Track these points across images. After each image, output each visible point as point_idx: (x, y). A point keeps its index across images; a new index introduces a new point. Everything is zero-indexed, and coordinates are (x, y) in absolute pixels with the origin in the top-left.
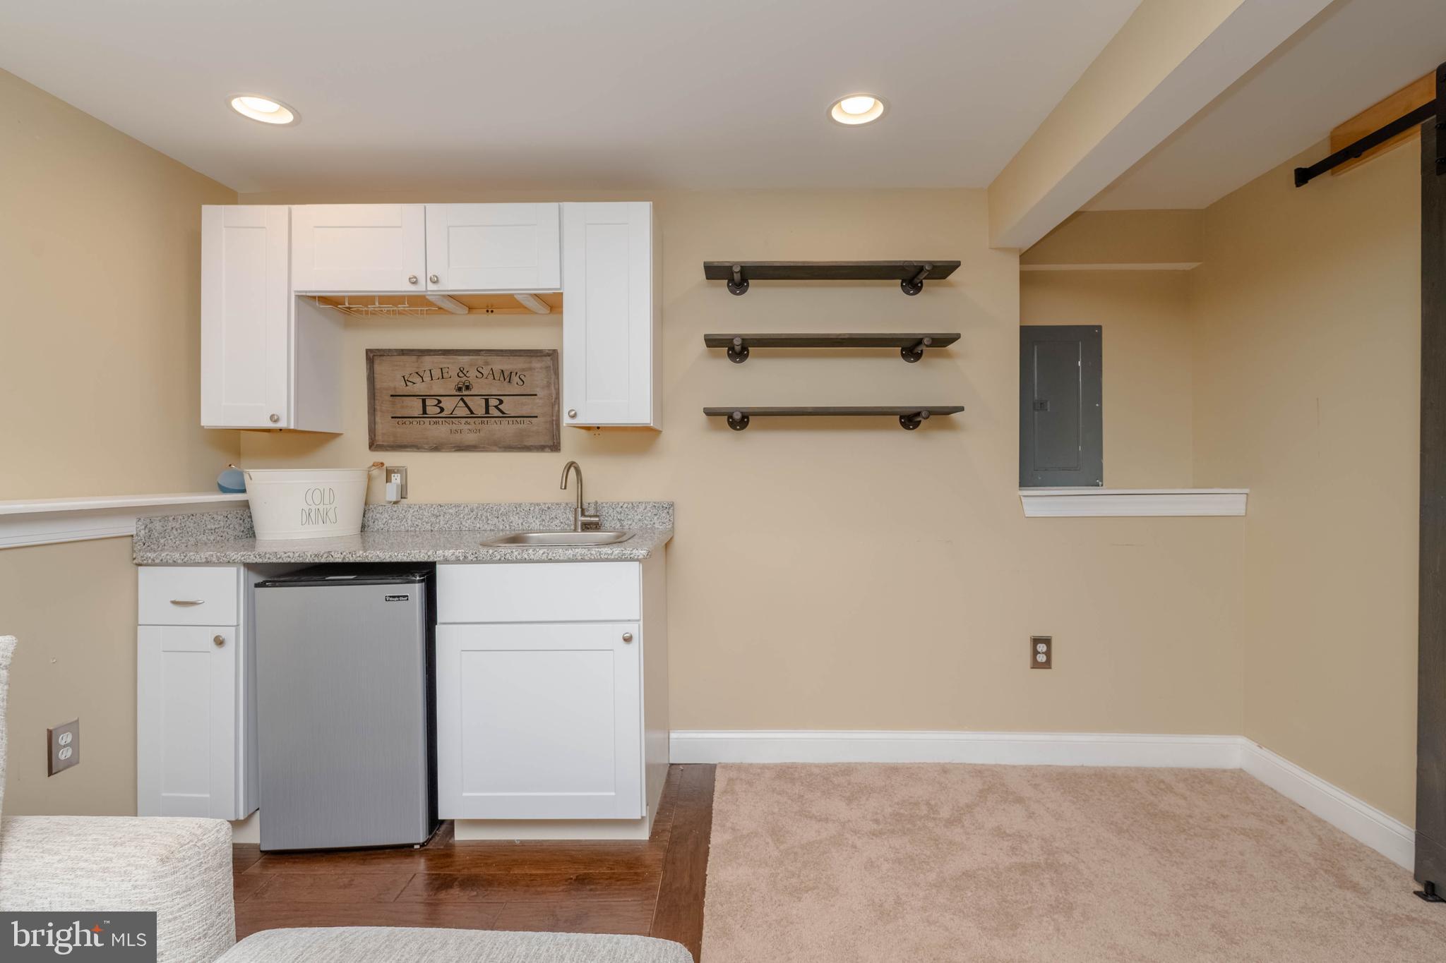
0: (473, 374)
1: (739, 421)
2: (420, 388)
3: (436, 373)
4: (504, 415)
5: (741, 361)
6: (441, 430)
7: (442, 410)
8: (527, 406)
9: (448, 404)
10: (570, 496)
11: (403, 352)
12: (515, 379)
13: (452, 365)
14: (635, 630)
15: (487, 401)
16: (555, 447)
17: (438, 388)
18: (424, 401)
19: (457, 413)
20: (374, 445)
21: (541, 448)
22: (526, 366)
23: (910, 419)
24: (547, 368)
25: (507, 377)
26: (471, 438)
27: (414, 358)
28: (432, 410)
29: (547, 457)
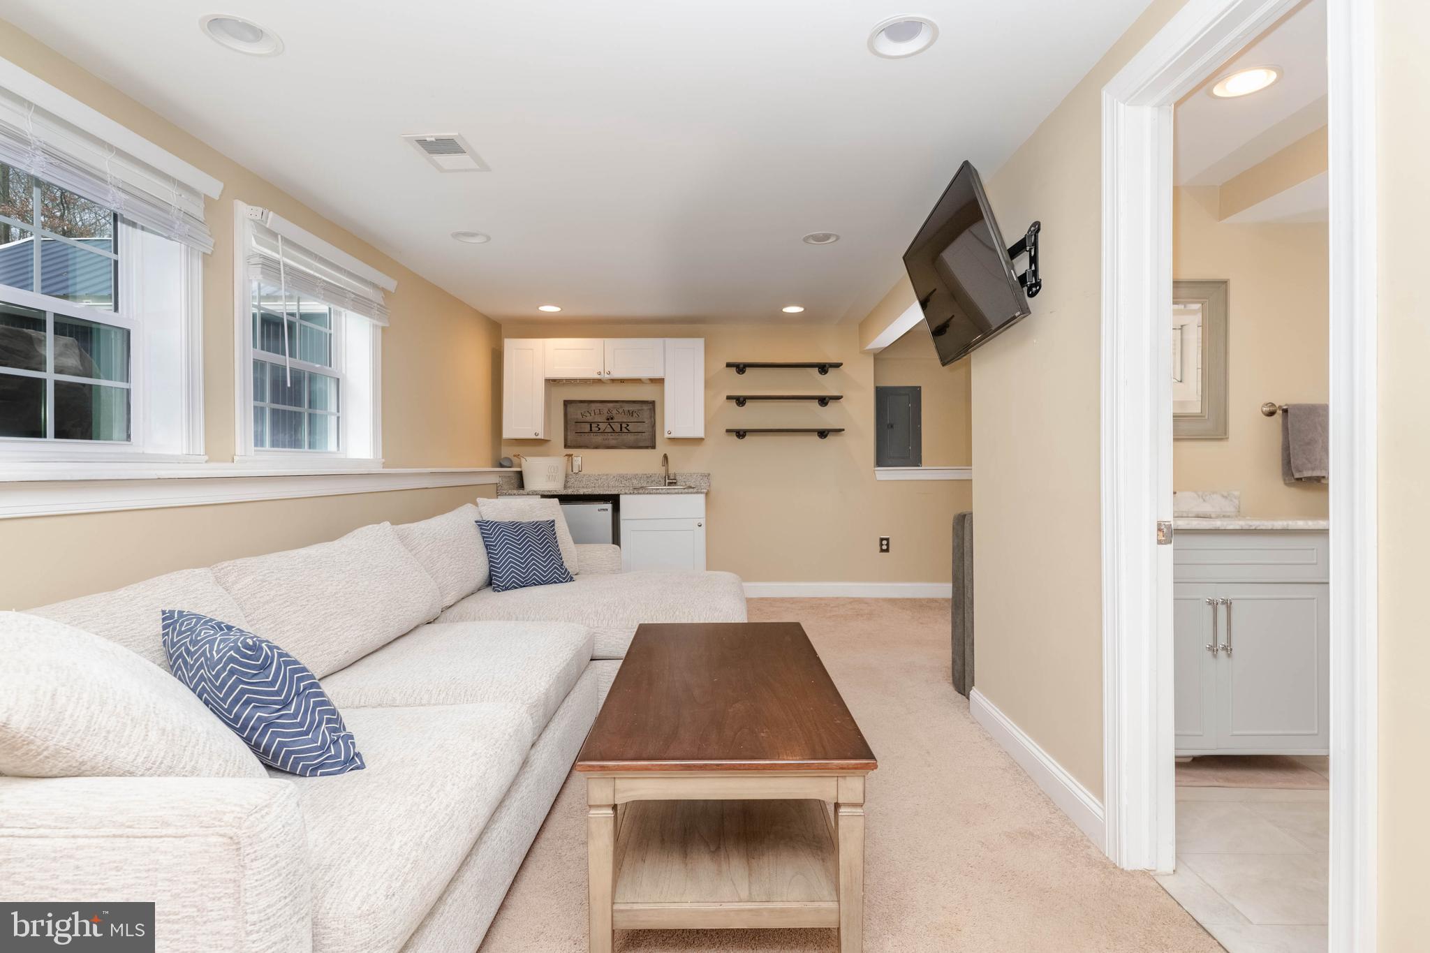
0: (614, 412)
1: (741, 434)
2: (589, 418)
3: (597, 411)
4: (629, 432)
5: (742, 406)
6: (599, 439)
7: (599, 429)
8: (640, 428)
9: (602, 426)
10: (662, 471)
11: (581, 402)
12: (635, 415)
13: (605, 408)
14: (703, 522)
15: (621, 425)
16: (654, 447)
17: (598, 419)
18: (591, 425)
19: (606, 431)
20: (566, 446)
21: (647, 447)
22: (640, 408)
23: (823, 434)
24: (650, 409)
25: (631, 413)
26: (613, 442)
27: (586, 404)
28: (595, 429)
29: (649, 451)
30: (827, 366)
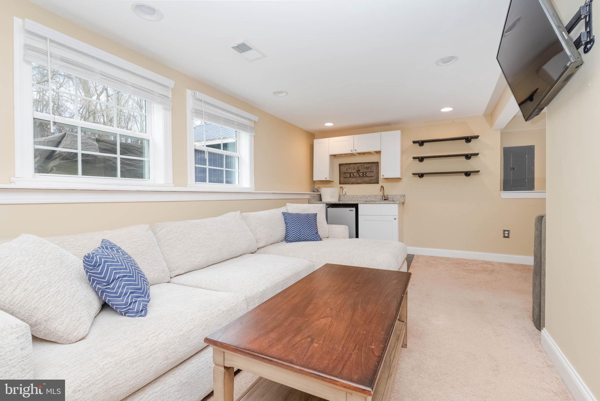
0: (360, 168)
1: (421, 175)
2: (349, 171)
3: (353, 168)
4: (367, 176)
5: (422, 162)
6: (353, 180)
7: (354, 176)
8: (372, 174)
9: (355, 174)
10: (381, 193)
11: (346, 164)
12: (369, 168)
13: (356, 166)
14: (397, 217)
15: (363, 173)
16: (378, 183)
17: (353, 171)
18: (350, 174)
19: (357, 176)
20: (340, 183)
21: (375, 183)
22: (371, 166)
23: (467, 174)
24: (376, 166)
25: (367, 168)
26: (360, 181)
27: (348, 165)
28: (352, 176)
29: (376, 185)
30: (470, 138)
